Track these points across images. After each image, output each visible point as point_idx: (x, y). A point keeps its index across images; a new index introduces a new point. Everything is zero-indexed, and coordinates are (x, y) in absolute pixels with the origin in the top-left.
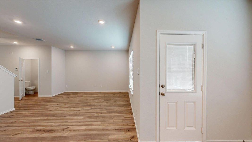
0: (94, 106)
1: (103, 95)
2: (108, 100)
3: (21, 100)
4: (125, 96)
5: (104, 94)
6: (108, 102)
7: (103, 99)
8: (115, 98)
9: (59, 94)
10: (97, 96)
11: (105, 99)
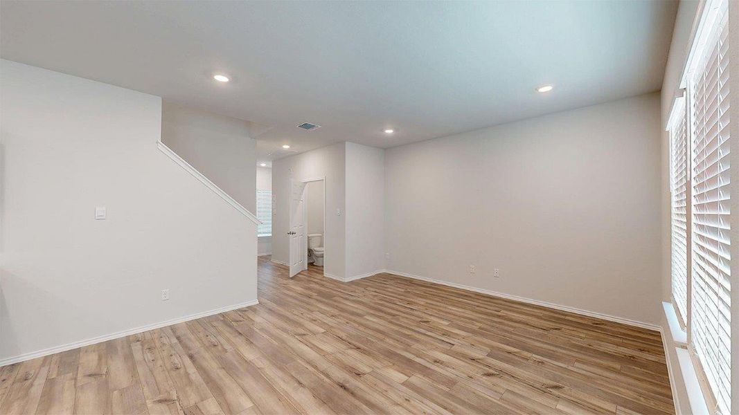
0: (425, 371)
1: (494, 315)
2: (508, 358)
3: (292, 278)
4: (632, 360)
5: (503, 312)
6: (501, 373)
7: (485, 340)
8: (551, 356)
9: (364, 279)
10: (469, 314)
11: (493, 347)
